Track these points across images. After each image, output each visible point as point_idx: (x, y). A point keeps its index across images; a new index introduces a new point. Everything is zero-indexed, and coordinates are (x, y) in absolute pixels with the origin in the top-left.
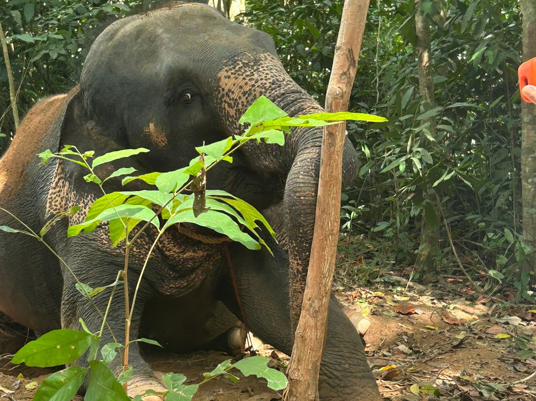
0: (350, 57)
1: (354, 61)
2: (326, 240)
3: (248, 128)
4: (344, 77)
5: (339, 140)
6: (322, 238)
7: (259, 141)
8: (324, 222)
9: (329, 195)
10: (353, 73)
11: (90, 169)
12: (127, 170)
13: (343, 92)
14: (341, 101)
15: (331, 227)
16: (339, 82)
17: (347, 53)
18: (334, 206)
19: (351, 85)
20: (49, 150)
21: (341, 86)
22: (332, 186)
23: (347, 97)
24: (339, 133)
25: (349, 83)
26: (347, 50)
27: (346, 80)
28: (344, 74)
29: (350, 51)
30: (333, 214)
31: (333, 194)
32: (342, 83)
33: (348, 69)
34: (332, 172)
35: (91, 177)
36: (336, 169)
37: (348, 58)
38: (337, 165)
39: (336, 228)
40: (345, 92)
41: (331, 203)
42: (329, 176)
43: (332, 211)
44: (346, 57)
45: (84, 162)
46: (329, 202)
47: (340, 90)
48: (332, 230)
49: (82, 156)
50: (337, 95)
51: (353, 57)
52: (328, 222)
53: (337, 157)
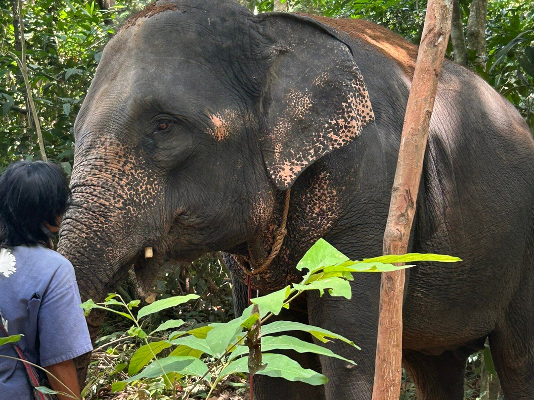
0: (408, 197)
1: (412, 203)
2: (388, 391)
3: (306, 274)
4: (402, 218)
5: (398, 284)
6: (383, 389)
7: (322, 293)
8: (384, 372)
9: (389, 343)
10: (411, 214)
11: (135, 321)
12: (174, 323)
13: (401, 234)
14: (400, 243)
15: (392, 377)
16: (397, 224)
17: (405, 194)
18: (396, 354)
19: (409, 227)
20: (91, 300)
21: (399, 227)
22: (392, 333)
23: (406, 239)
24: (398, 277)
25: (407, 224)
26: (405, 192)
27: (405, 221)
28: (403, 215)
29: (408, 192)
30: (394, 363)
31: (394, 342)
32: (400, 225)
33: (406, 211)
34: (392, 318)
35: (136, 331)
36: (396, 314)
37: (405, 199)
38: (397, 310)
39: (397, 379)
40: (404, 234)
41: (391, 351)
42: (389, 322)
43: (393, 361)
44: (403, 198)
45: (129, 314)
46: (389, 350)
47: (398, 232)
48: (394, 380)
49: (126, 306)
50: (395, 237)
51: (412, 199)
52: (389, 373)
53: (397, 302)
